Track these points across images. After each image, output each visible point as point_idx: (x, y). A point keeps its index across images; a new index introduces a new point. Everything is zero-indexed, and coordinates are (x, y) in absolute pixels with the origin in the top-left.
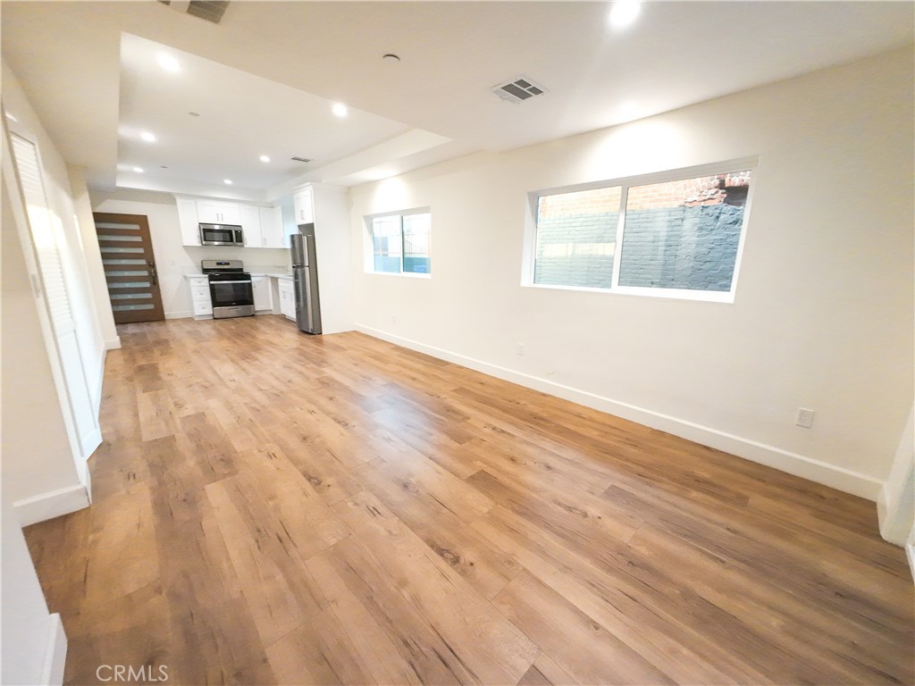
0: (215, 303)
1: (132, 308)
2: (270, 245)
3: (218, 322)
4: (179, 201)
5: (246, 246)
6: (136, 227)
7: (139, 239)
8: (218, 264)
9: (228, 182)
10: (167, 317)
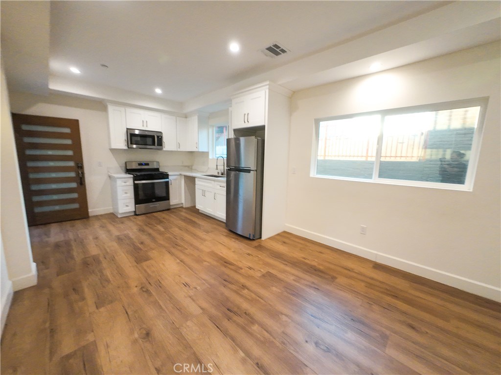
0: (138, 201)
1: (57, 208)
2: (182, 149)
3: (139, 218)
4: (111, 108)
5: (164, 149)
6: (67, 130)
7: (69, 142)
8: (140, 164)
9: (158, 91)
10: (90, 214)
